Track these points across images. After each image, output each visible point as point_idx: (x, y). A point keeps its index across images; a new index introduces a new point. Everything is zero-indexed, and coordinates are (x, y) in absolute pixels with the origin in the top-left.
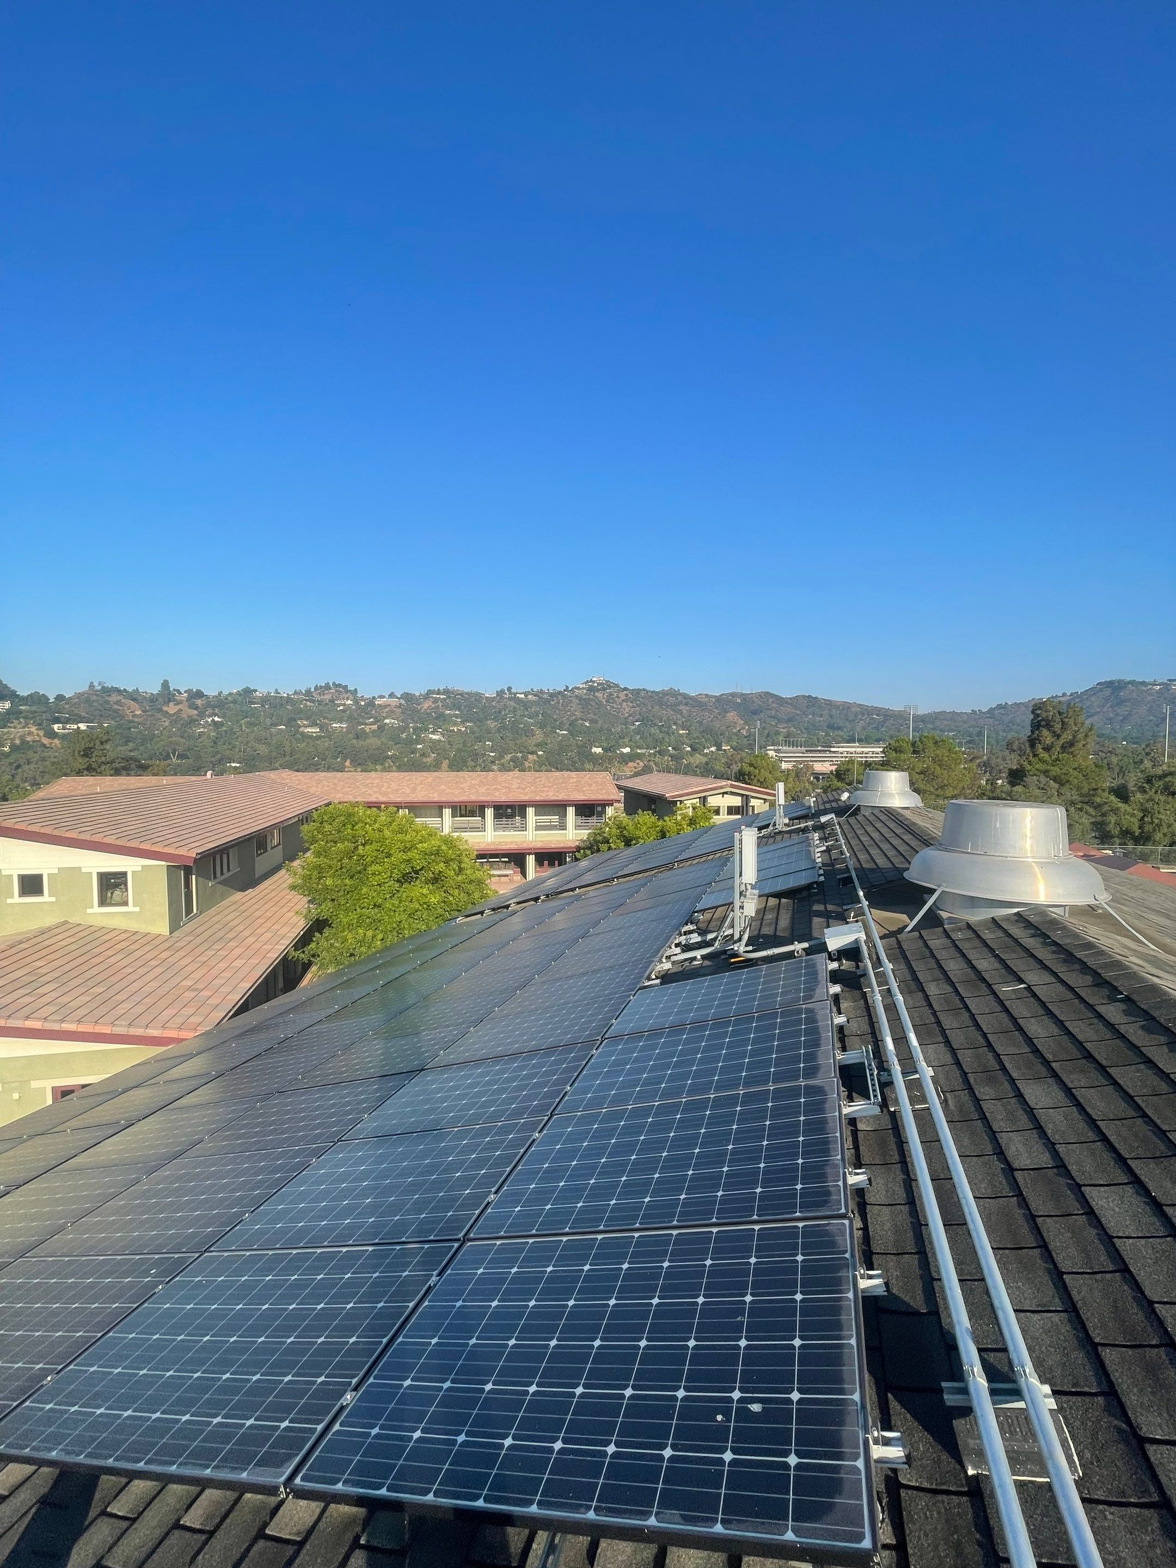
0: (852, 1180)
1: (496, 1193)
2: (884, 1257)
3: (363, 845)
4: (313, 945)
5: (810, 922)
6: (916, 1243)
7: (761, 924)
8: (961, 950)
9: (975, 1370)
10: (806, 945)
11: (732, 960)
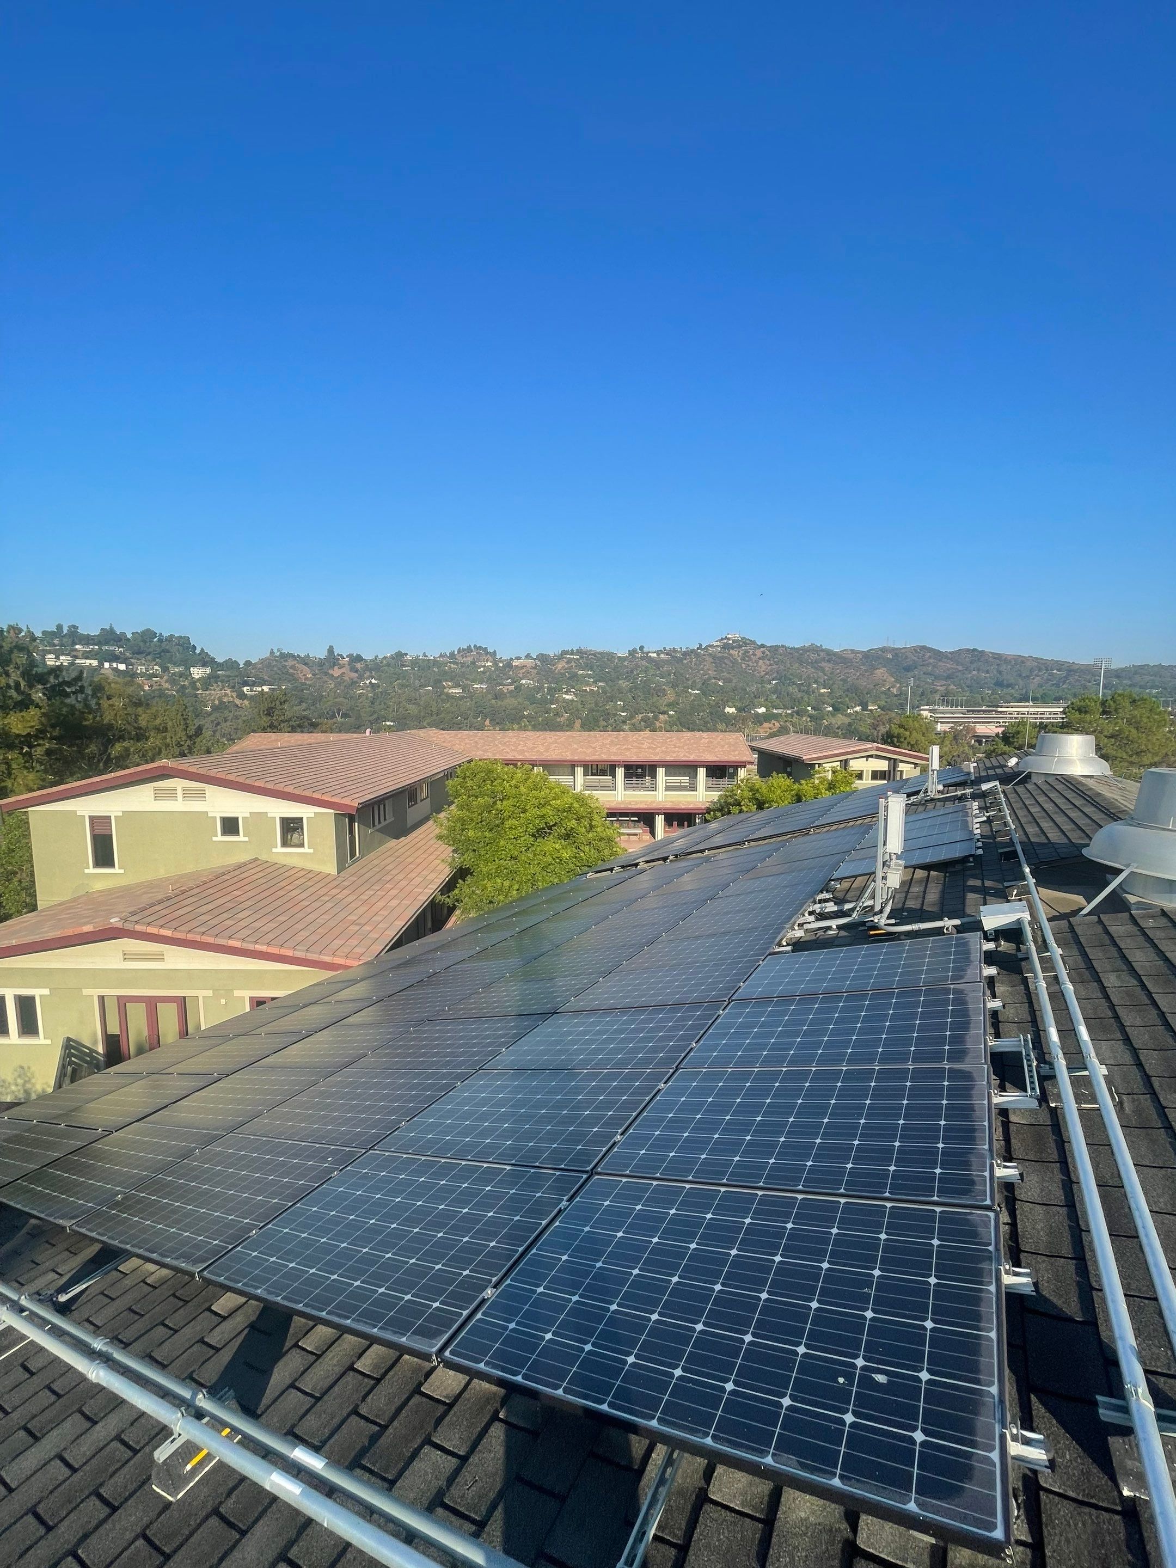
0: (1000, 1172)
1: (622, 1134)
2: (1035, 1256)
3: (502, 800)
4: (456, 891)
5: (964, 898)
6: (1074, 1248)
7: (906, 897)
8: (1152, 940)
9: (1140, 1391)
10: (957, 922)
11: (871, 933)
